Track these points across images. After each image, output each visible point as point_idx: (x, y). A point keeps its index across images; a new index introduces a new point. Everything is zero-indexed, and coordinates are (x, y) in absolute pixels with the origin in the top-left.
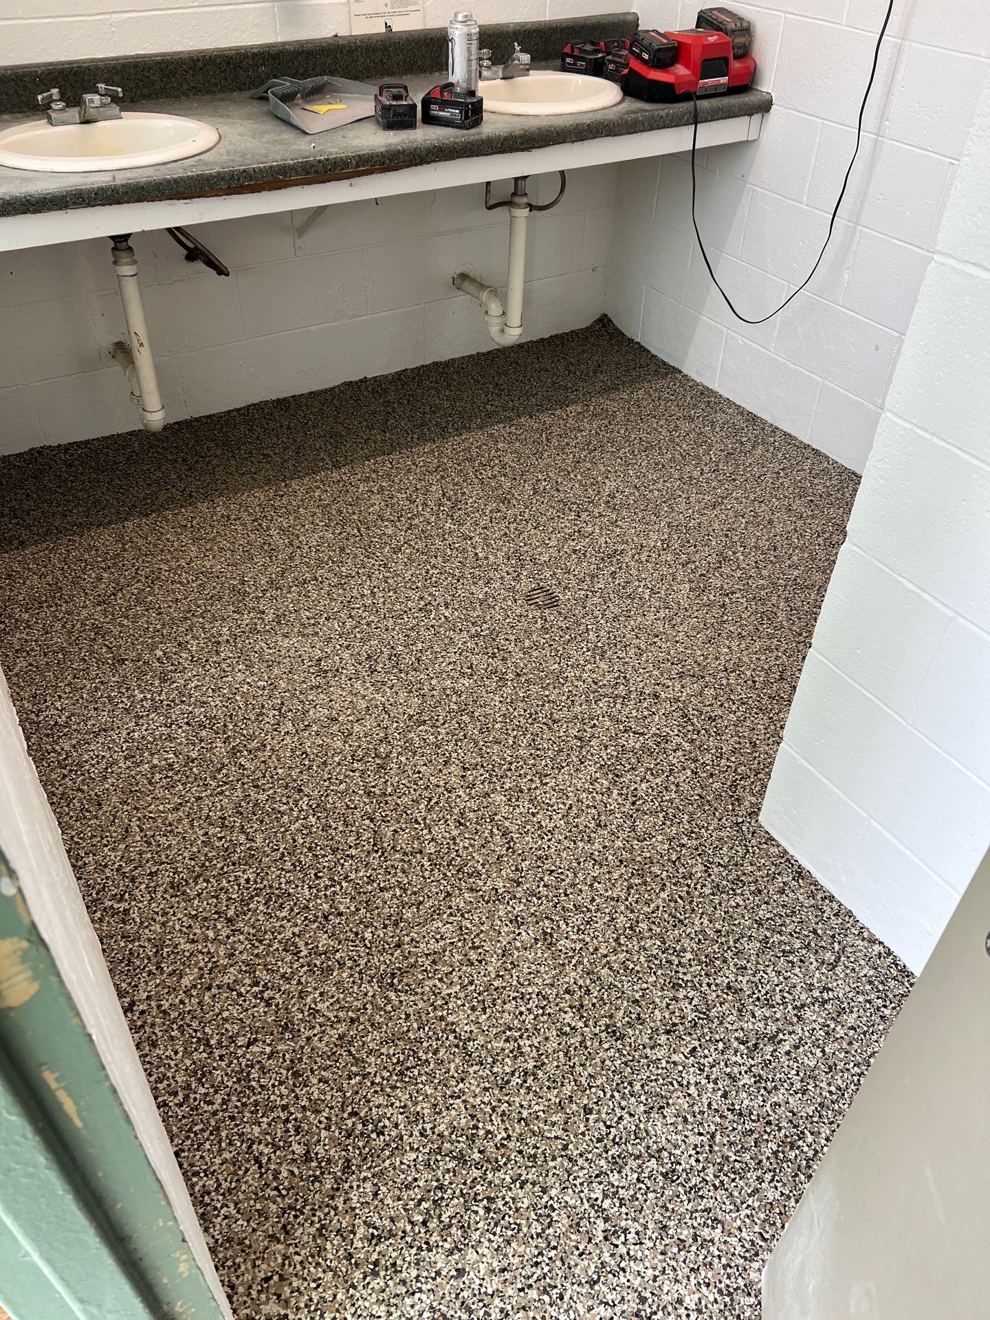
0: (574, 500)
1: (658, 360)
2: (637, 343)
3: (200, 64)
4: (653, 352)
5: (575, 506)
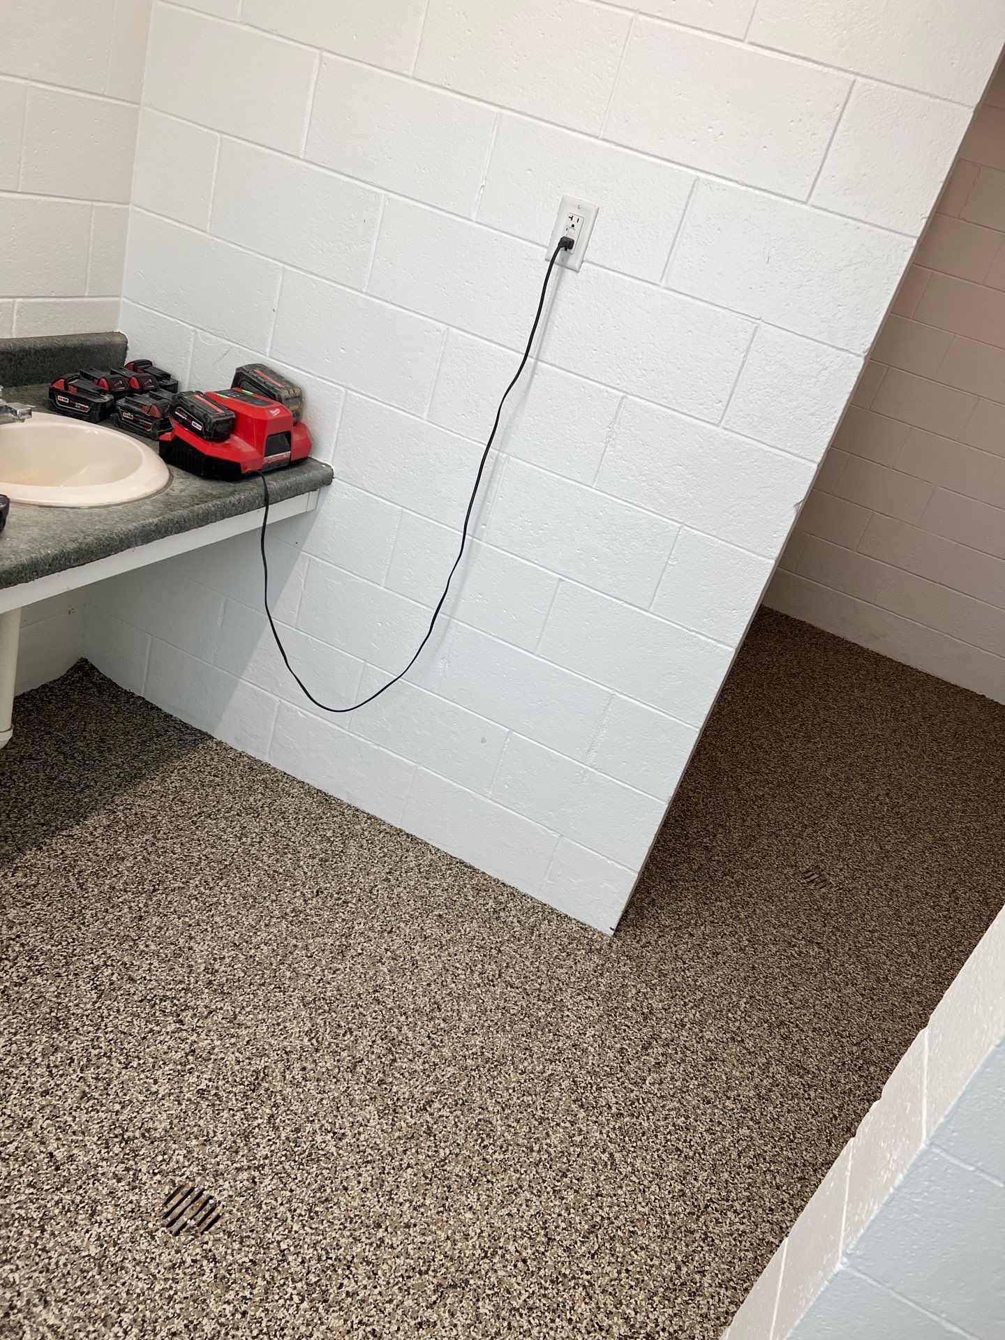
0: (161, 992)
1: (175, 720)
2: (139, 697)
4: (166, 709)
5: (168, 1003)
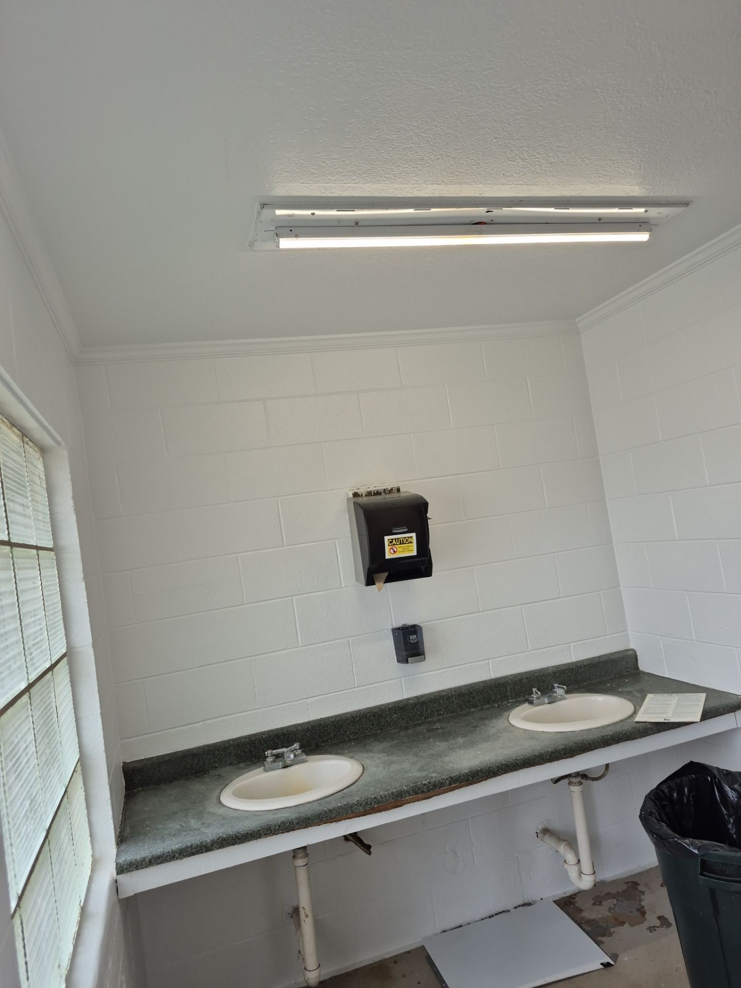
3: (357, 719)
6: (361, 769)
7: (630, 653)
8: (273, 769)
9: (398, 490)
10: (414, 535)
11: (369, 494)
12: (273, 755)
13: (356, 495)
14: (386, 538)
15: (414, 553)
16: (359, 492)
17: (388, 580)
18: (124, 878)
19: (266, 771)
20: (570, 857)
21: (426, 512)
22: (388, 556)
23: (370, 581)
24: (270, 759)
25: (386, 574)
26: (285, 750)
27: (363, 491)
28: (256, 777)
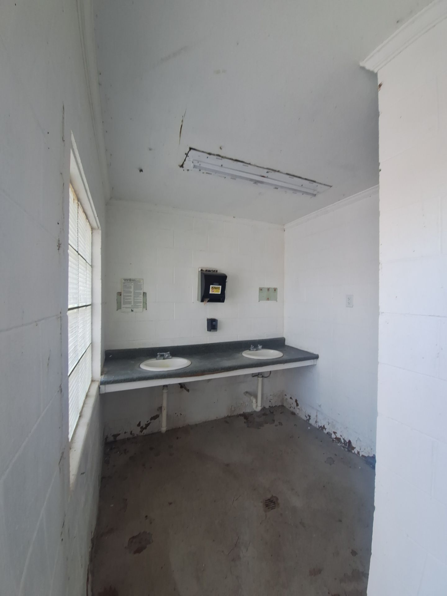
6: (190, 363)
7: (283, 339)
8: (159, 359)
9: (217, 271)
10: (221, 287)
11: (206, 271)
12: (160, 355)
13: (202, 270)
14: (211, 286)
15: (220, 293)
16: (203, 269)
17: (208, 301)
18: (102, 387)
19: (157, 359)
20: (254, 401)
21: (226, 280)
22: (210, 292)
23: (202, 301)
24: (159, 356)
25: (209, 299)
26: (165, 354)
27: (204, 269)
28: (153, 361)
